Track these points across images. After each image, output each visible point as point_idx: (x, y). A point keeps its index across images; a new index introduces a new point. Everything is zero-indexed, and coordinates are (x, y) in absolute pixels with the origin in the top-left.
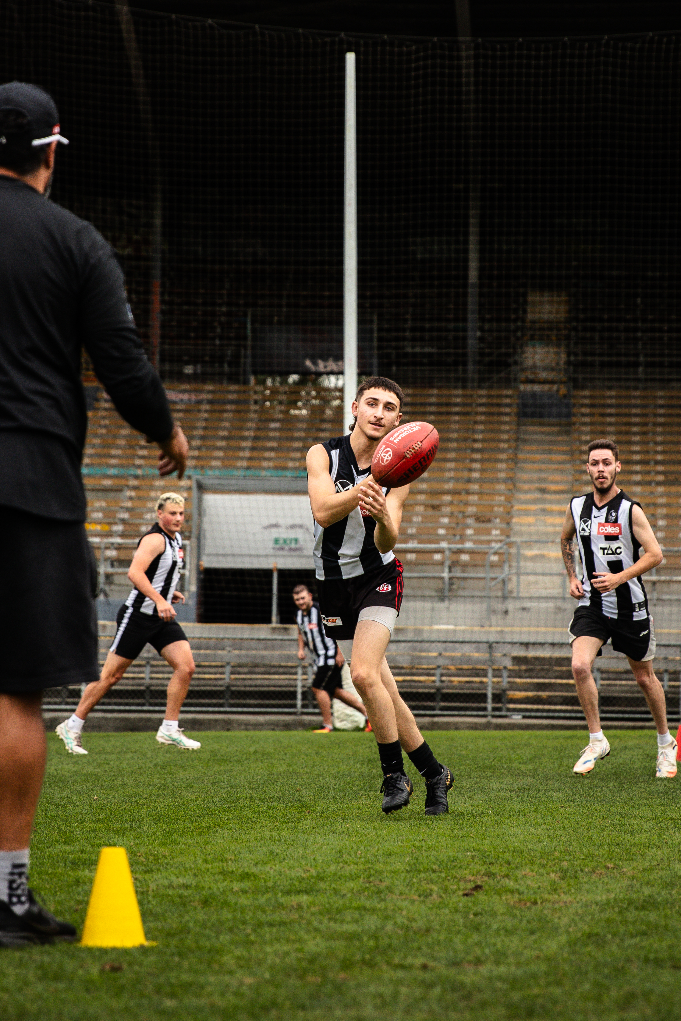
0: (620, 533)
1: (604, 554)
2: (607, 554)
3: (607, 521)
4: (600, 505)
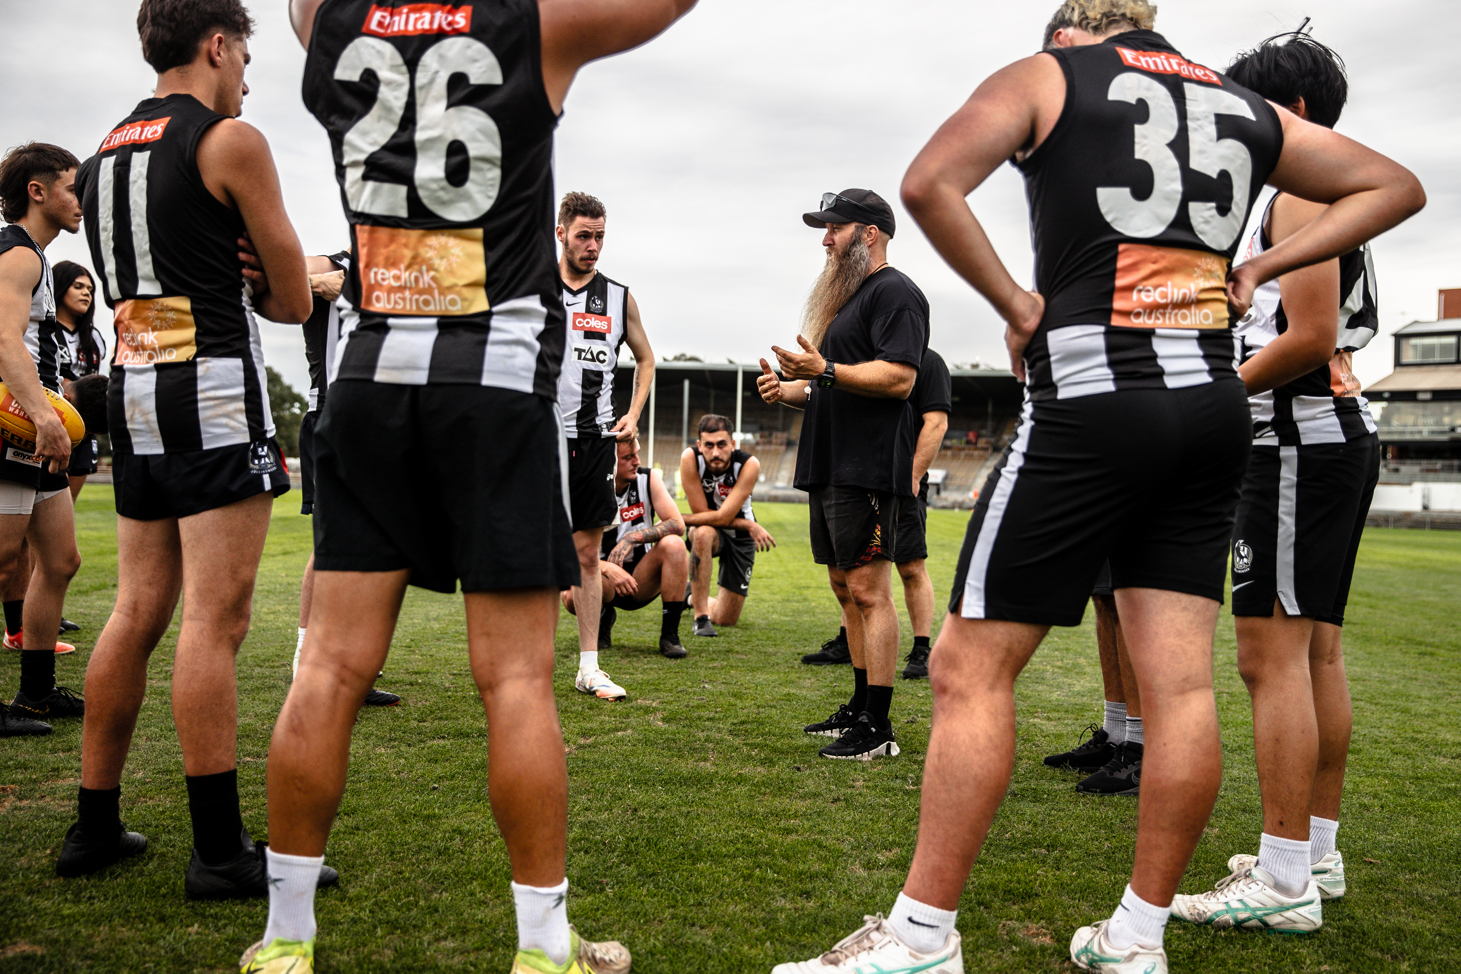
0: (609, 330)
1: (579, 358)
2: (585, 359)
3: (588, 310)
4: (575, 288)
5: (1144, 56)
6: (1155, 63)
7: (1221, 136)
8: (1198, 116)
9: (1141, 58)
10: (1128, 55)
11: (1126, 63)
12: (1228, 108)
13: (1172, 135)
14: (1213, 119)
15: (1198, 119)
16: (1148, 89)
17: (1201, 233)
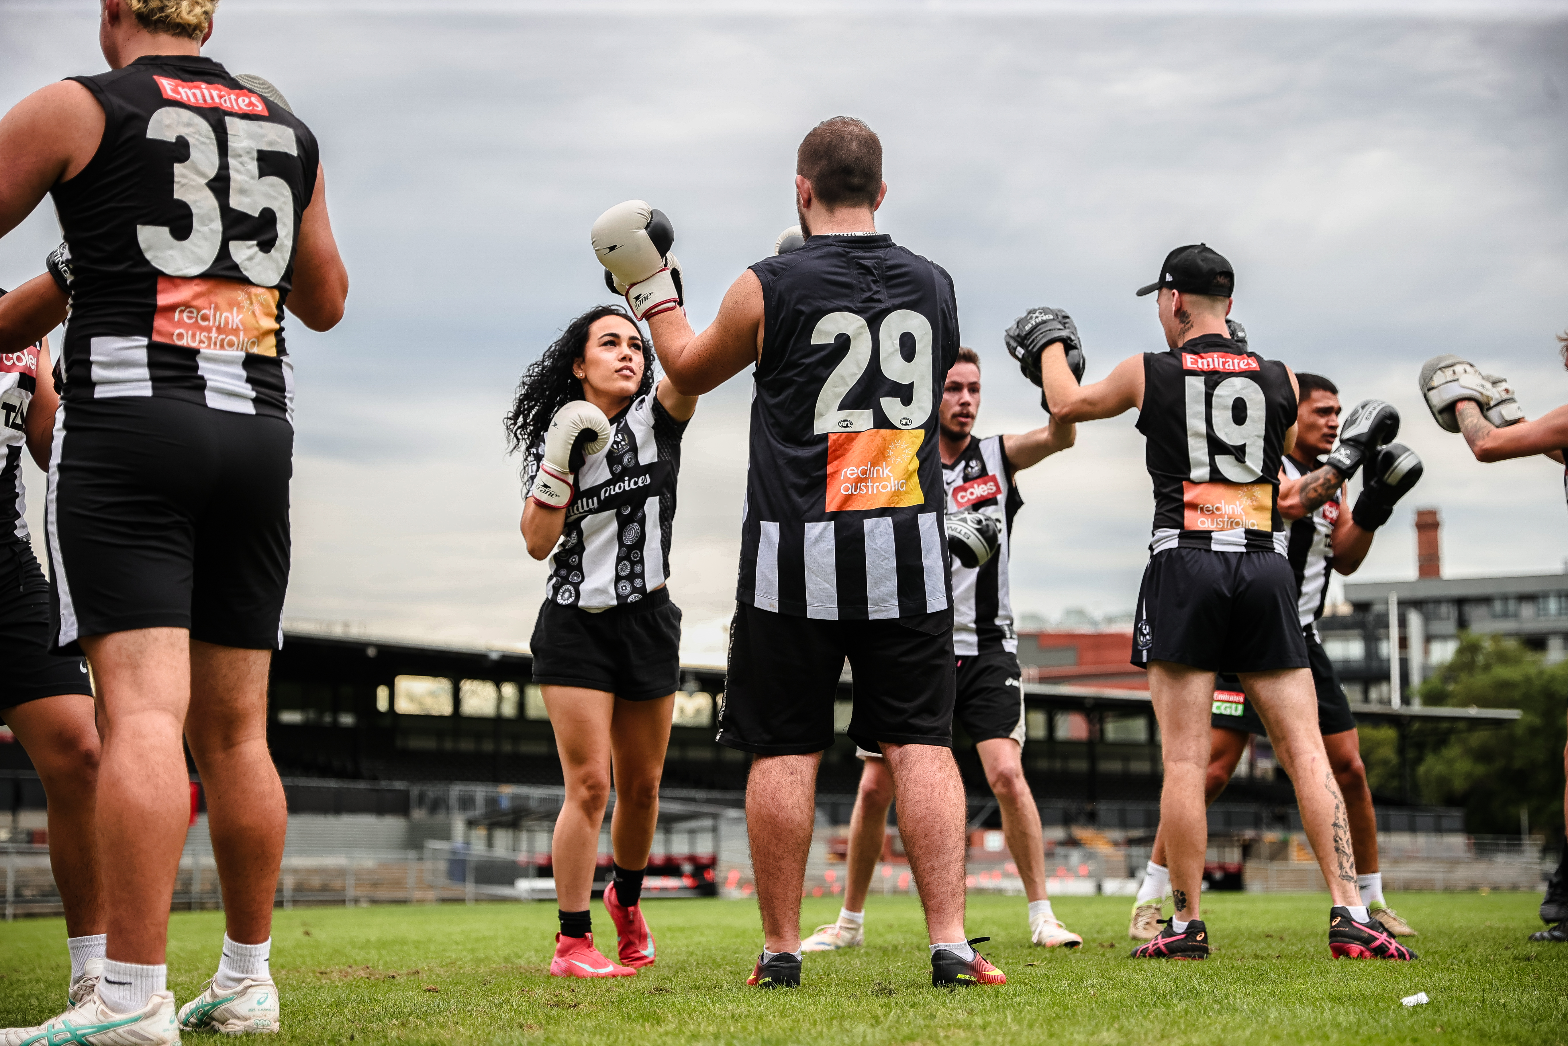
5: (183, 87)
6: (194, 95)
7: (262, 174)
8: (241, 152)
9: (180, 89)
10: (167, 85)
11: (165, 96)
12: (270, 143)
13: (212, 173)
14: (255, 155)
15: (240, 156)
16: (188, 125)
17: (245, 270)
